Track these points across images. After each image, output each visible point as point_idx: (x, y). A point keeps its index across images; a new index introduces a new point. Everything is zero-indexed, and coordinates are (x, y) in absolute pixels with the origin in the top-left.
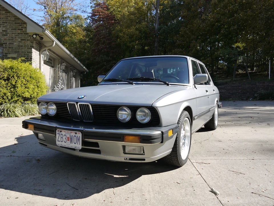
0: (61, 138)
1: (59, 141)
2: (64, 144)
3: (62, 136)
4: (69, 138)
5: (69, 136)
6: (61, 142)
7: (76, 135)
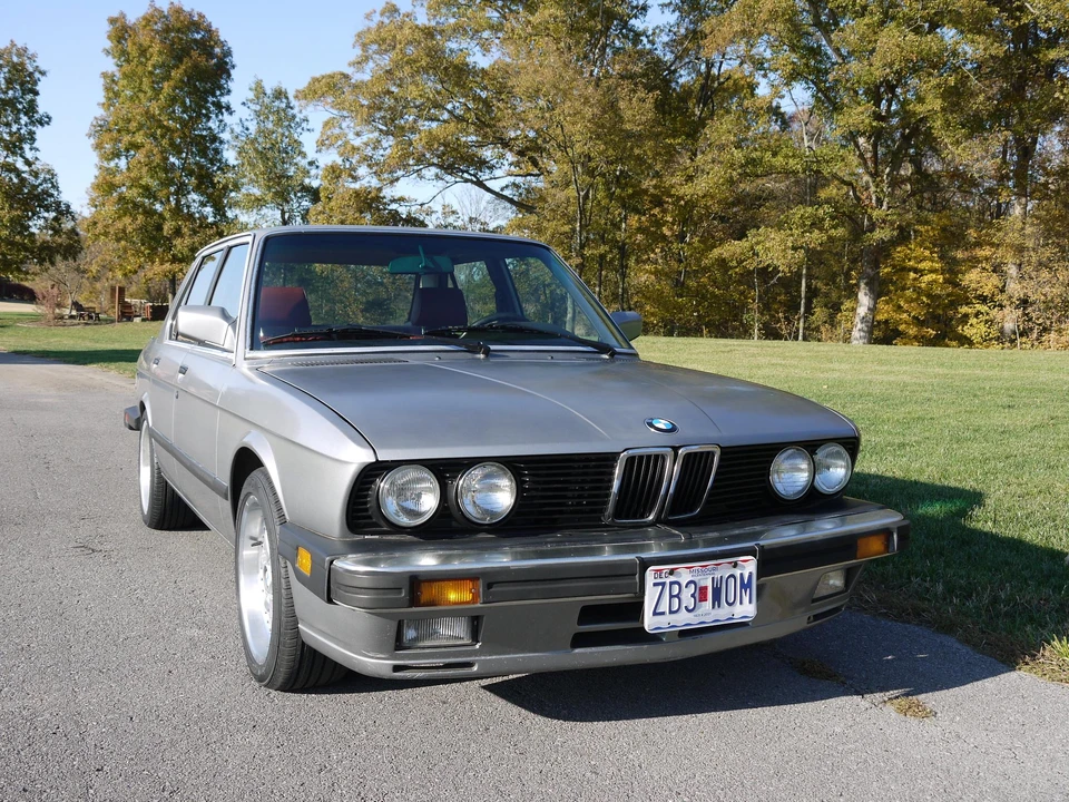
0: (671, 596)
1: (663, 613)
2: (683, 620)
3: (676, 592)
4: (706, 588)
5: (709, 583)
6: (671, 612)
7: (737, 572)
